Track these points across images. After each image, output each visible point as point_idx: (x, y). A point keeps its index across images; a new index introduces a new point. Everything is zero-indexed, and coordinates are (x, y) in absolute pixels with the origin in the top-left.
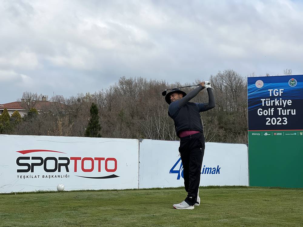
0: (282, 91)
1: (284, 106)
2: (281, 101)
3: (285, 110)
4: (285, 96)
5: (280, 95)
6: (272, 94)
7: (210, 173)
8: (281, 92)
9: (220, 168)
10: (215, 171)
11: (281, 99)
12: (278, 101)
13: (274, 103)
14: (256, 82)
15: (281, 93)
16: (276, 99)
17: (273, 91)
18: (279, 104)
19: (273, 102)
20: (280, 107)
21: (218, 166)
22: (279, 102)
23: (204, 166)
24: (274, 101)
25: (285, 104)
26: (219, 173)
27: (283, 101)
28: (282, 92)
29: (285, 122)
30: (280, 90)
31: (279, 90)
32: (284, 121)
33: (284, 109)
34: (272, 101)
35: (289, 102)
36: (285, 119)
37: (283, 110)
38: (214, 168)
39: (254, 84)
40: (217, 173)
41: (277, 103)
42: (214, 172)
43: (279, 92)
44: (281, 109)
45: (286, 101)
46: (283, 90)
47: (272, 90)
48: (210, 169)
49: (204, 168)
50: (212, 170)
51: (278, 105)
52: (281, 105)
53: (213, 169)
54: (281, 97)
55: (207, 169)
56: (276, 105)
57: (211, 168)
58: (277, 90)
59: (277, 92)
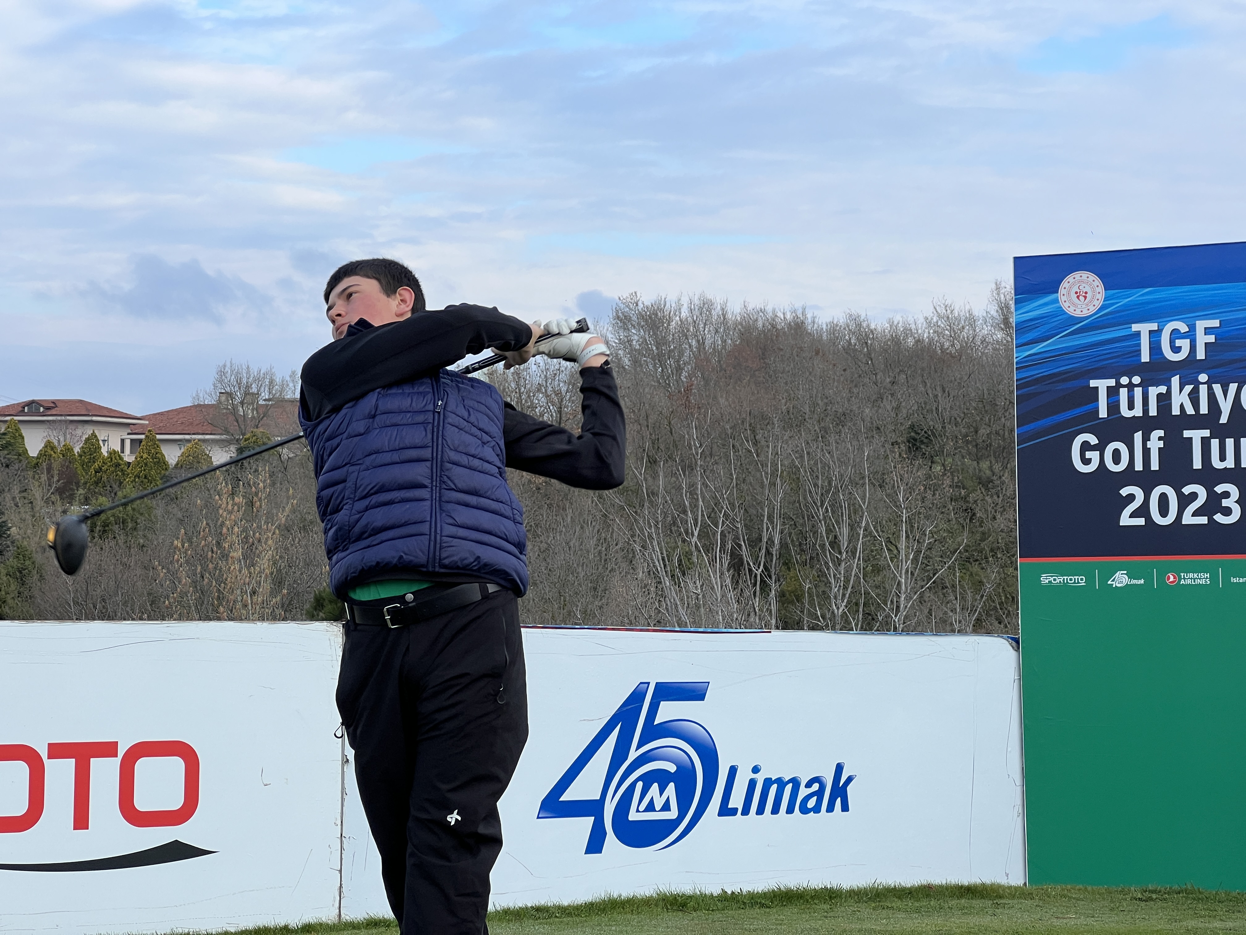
0: (1208, 331)
1: (1224, 419)
2: (1203, 389)
3: (1230, 443)
4: (1224, 364)
5: (1201, 355)
6: (1155, 348)
7: (790, 810)
9: (850, 778)
10: (819, 794)
11: (1203, 378)
12: (1188, 388)
13: (1164, 400)
14: (1065, 284)
15: (1207, 344)
17: (1159, 331)
18: (1196, 405)
19: (1159, 396)
21: (841, 767)
22: (1194, 398)
23: (756, 770)
25: (1226, 407)
26: (845, 808)
27: (1217, 388)
28: (1211, 339)
29: (1227, 512)
30: (1201, 325)
31: (1192, 328)
32: (1225, 503)
33: (1220, 433)
34: (1154, 392)
36: (1226, 495)
37: (1215, 443)
38: (816, 780)
39: (1053, 296)
40: (830, 809)
41: (1180, 400)
42: (812, 803)
43: (1191, 335)
44: (1206, 433)
45: (1233, 387)
46: (1216, 323)
47: (1154, 326)
48: (789, 788)
49: (752, 784)
50: (803, 792)
51: (1190, 411)
52: (1204, 409)
53: (809, 785)
55: (774, 788)
56: (1176, 411)
57: (795, 782)
58: (1183, 328)
59: (1183, 336)
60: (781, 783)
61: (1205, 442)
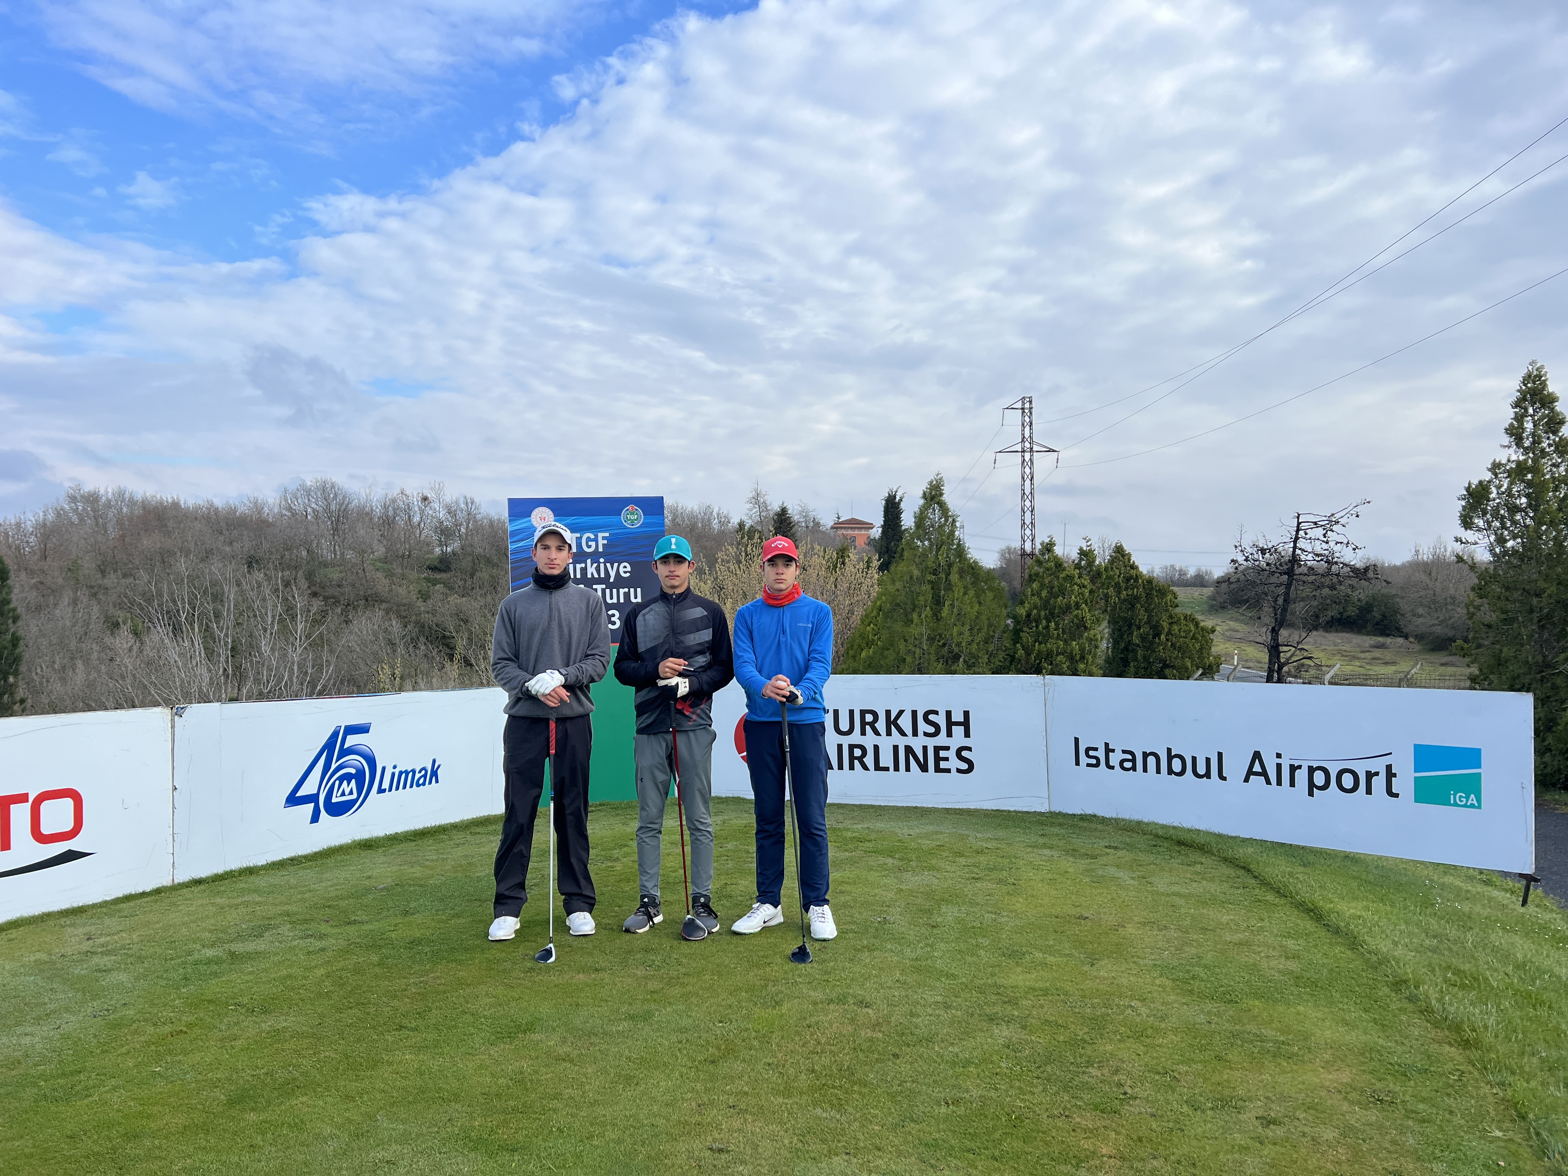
0: (604, 538)
1: (612, 580)
2: (602, 565)
3: (615, 591)
4: (611, 554)
5: (601, 549)
6: (579, 545)
7: (411, 786)
8: (601, 542)
9: (439, 766)
10: (425, 776)
11: (602, 560)
12: (595, 565)
13: (584, 571)
14: (534, 513)
15: (603, 545)
16: (589, 561)
17: (581, 538)
18: (599, 574)
19: (581, 568)
20: (599, 581)
21: (434, 761)
22: (598, 570)
23: (395, 767)
24: (583, 565)
25: (613, 574)
26: (437, 782)
27: (608, 565)
28: (605, 542)
29: (614, 623)
30: (600, 535)
31: (596, 536)
32: (613, 619)
33: (610, 586)
34: (578, 566)
35: (625, 570)
36: (613, 615)
37: (608, 591)
38: (424, 769)
39: (528, 519)
40: (430, 783)
41: (591, 570)
42: (421, 781)
43: (596, 540)
44: (604, 586)
45: (616, 565)
46: (607, 535)
47: (578, 535)
48: (411, 775)
49: (393, 774)
50: (417, 776)
51: (596, 576)
52: (602, 575)
53: (420, 772)
54: (601, 555)
55: (404, 775)
56: (589, 576)
57: (414, 771)
58: (592, 537)
59: (592, 540)
60: (407, 773)
61: (603, 591)
